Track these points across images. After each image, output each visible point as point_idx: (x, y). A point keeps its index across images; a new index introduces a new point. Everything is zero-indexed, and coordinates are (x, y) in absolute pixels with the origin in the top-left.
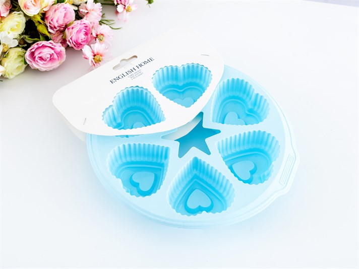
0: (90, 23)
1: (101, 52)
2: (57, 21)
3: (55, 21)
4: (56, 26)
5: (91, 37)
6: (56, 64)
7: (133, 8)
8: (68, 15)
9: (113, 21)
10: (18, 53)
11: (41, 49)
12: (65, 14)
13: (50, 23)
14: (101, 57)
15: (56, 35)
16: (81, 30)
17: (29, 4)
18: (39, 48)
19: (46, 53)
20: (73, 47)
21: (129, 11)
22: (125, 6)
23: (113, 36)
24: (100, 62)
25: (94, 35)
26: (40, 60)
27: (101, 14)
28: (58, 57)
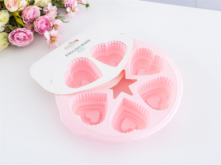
0: (49, 18)
1: (55, 35)
2: (29, 16)
3: (27, 16)
4: (28, 19)
5: (50, 27)
6: (27, 43)
7: (76, 10)
8: (36, 13)
10: (4, 35)
11: (18, 33)
12: (34, 12)
13: (24, 17)
14: (55, 39)
15: (28, 25)
16: (43, 22)
17: (11, 4)
19: (21, 35)
20: (38, 32)
21: (74, 12)
22: (71, 8)
23: (63, 26)
24: (54, 42)
25: (52, 25)
26: (17, 40)
27: (57, 13)
28: (28, 38)
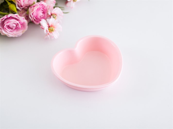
0: (47, 6)
1: (54, 25)
2: (23, 1)
4: (22, 5)
5: (47, 16)
9: (63, 8)
11: (9, 19)
13: (18, 2)
14: (54, 28)
15: (22, 12)
16: (40, 9)
18: (7, 19)
19: (12, 23)
20: (33, 21)
21: (75, 1)
24: (53, 32)
25: (50, 14)
26: (8, 28)
27: (55, 1)
28: (22, 27)
